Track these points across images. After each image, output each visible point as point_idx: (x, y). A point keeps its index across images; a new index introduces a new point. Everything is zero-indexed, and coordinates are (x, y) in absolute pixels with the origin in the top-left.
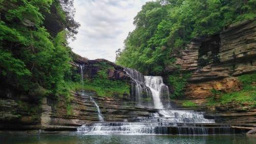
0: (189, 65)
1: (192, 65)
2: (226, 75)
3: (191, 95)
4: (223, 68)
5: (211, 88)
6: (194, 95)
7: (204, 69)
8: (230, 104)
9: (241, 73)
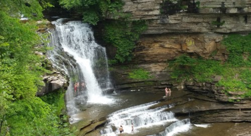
0: (146, 13)
1: (151, 13)
2: (204, 30)
3: (144, 57)
4: (201, 20)
5: (177, 47)
6: (147, 56)
7: (171, 20)
8: (209, 85)
9: (228, 31)
